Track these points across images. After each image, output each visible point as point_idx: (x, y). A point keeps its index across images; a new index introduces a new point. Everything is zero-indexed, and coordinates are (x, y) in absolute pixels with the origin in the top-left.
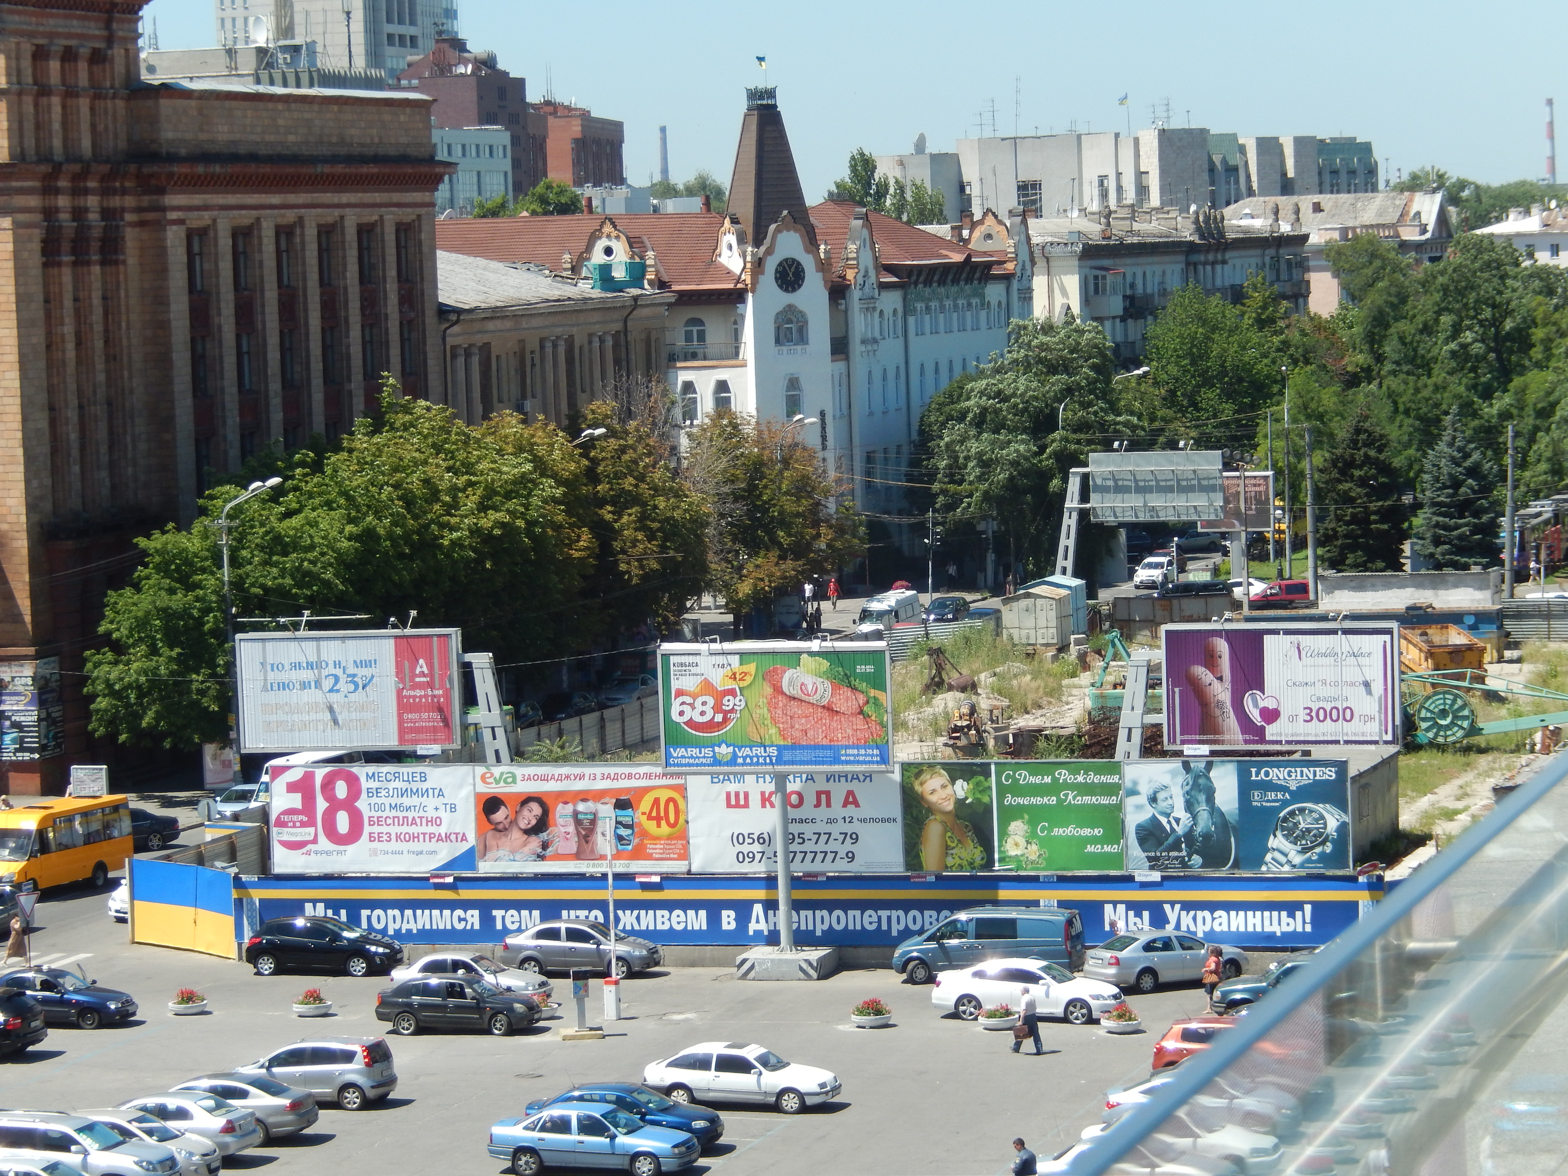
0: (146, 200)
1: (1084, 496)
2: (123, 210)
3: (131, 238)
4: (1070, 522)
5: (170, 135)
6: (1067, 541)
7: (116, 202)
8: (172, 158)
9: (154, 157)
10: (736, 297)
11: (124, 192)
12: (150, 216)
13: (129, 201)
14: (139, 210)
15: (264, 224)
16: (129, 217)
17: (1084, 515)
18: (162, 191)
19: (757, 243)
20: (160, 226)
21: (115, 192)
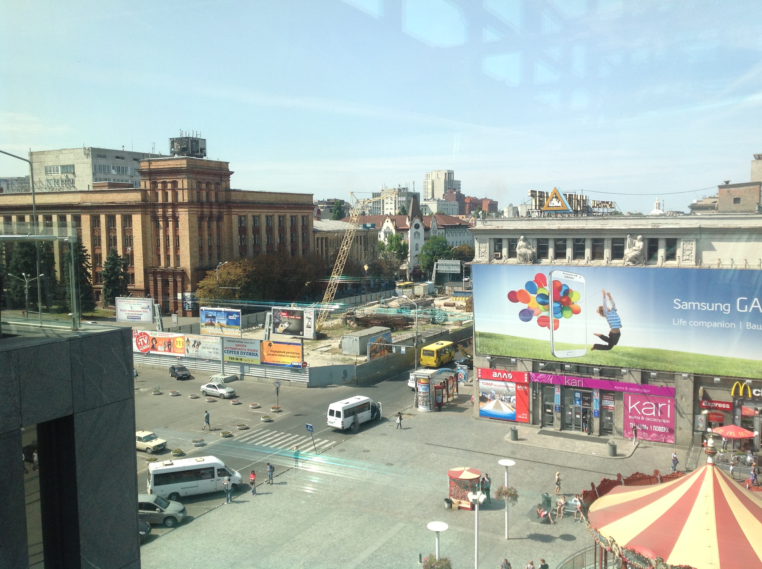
0: (229, 210)
1: (437, 268)
2: (223, 212)
3: (225, 218)
4: (434, 272)
5: (234, 199)
6: (434, 275)
7: (222, 210)
8: (233, 203)
9: (230, 202)
10: (408, 230)
11: (223, 208)
12: (230, 213)
13: (225, 210)
14: (228, 212)
15: (262, 215)
16: (225, 213)
17: (437, 271)
18: (231, 209)
19: (411, 221)
20: (231, 215)
21: (221, 208)
